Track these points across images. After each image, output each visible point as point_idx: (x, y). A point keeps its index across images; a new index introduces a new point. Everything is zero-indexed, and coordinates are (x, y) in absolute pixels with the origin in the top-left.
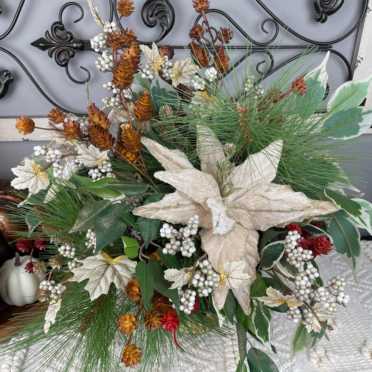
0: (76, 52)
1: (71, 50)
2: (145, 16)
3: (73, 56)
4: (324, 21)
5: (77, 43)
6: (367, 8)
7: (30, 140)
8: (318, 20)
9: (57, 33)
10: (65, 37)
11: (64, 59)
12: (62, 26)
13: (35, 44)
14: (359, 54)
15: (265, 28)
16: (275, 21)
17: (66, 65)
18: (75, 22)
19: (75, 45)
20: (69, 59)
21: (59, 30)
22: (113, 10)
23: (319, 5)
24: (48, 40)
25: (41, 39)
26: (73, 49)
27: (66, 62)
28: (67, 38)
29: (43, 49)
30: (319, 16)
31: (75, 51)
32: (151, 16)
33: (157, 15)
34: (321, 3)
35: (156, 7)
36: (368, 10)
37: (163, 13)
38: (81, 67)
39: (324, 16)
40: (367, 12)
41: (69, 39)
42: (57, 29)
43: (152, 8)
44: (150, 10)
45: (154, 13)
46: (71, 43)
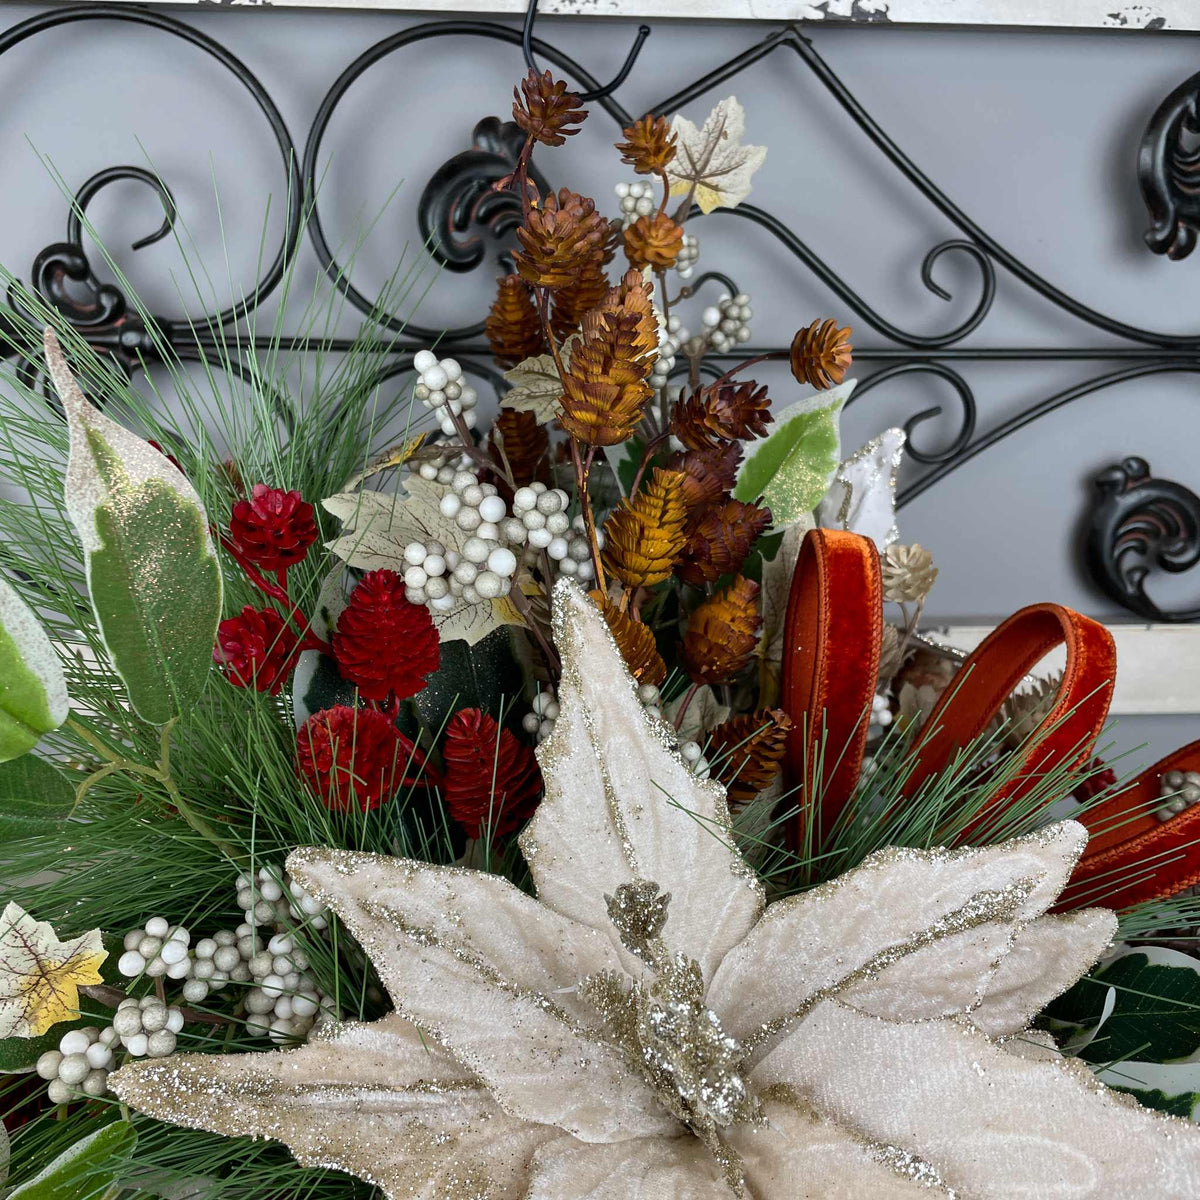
0: (138, 367)
1: (114, 362)
2: (437, 223)
4: (1181, 253)
5: (142, 331)
8: (1160, 248)
9: (55, 288)
10: (92, 307)
12: (78, 261)
15: (937, 275)
16: (983, 249)
18: (137, 246)
19: (131, 339)
21: (66, 279)
22: (300, 199)
23: (1163, 187)
26: (122, 358)
28: (101, 309)
30: (1163, 228)
31: (135, 362)
32: (461, 226)
33: (484, 220)
34: (1170, 179)
35: (481, 189)
37: (511, 216)
39: (1182, 234)
41: (106, 314)
42: (59, 272)
43: (464, 195)
44: (457, 200)
45: (473, 214)
46: (113, 332)
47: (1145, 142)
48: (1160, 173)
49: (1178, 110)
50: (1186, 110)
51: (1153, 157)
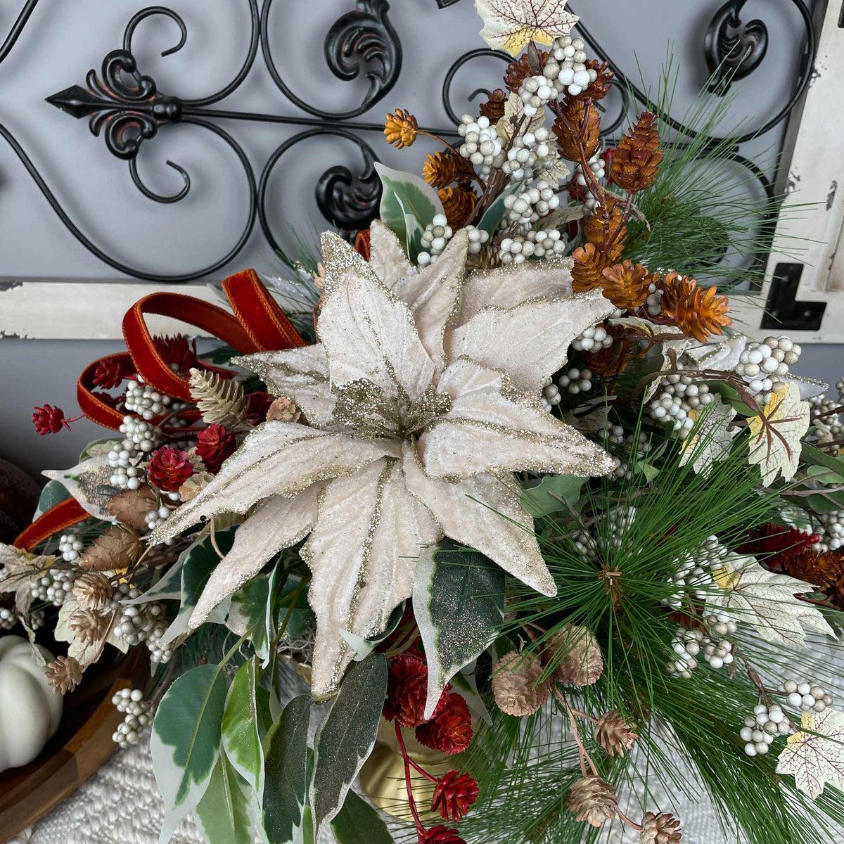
0: (160, 125)
1: (149, 121)
2: (335, 51)
3: (150, 135)
4: (723, 93)
5: (166, 104)
6: (813, 70)
7: (22, 337)
8: (712, 90)
9: (116, 76)
10: (137, 89)
11: (130, 142)
12: (130, 61)
13: (57, 100)
14: (792, 168)
16: (623, 84)
17: (131, 156)
18: (164, 54)
19: (159, 109)
20: (140, 141)
21: (122, 70)
22: (259, 32)
23: (716, 55)
24: (92, 93)
25: (76, 88)
26: (152, 118)
27: (134, 148)
28: (142, 90)
29: (78, 112)
30: (715, 78)
31: (158, 122)
32: (348, 54)
33: (361, 52)
34: (719, 51)
35: (361, 34)
36: (814, 75)
37: (375, 50)
38: (169, 163)
39: (724, 83)
40: (813, 80)
41: (146, 93)
42: (118, 67)
43: (351, 36)
44: (347, 39)
45: (355, 48)
46: (149, 103)
47: (708, 32)
48: (715, 49)
49: (726, 15)
50: (730, 15)
51: (711, 40)
